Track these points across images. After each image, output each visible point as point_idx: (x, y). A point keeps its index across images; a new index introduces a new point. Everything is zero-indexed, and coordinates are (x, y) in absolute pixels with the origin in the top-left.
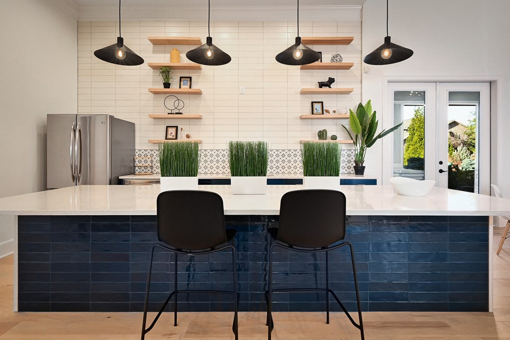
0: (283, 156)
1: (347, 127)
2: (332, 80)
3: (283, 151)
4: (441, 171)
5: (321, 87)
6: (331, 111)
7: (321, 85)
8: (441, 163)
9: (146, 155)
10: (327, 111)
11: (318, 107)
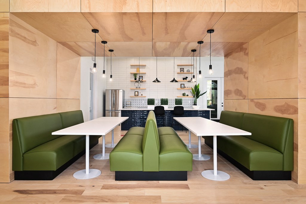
0: (172, 101)
1: (192, 92)
2: (187, 78)
3: (172, 99)
4: (222, 106)
5: (183, 80)
6: (187, 87)
7: (184, 79)
8: (222, 103)
9: (128, 101)
10: (185, 87)
11: (183, 85)
